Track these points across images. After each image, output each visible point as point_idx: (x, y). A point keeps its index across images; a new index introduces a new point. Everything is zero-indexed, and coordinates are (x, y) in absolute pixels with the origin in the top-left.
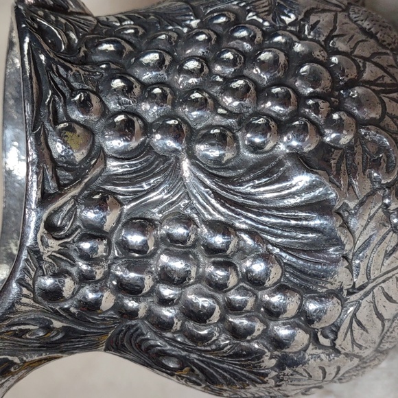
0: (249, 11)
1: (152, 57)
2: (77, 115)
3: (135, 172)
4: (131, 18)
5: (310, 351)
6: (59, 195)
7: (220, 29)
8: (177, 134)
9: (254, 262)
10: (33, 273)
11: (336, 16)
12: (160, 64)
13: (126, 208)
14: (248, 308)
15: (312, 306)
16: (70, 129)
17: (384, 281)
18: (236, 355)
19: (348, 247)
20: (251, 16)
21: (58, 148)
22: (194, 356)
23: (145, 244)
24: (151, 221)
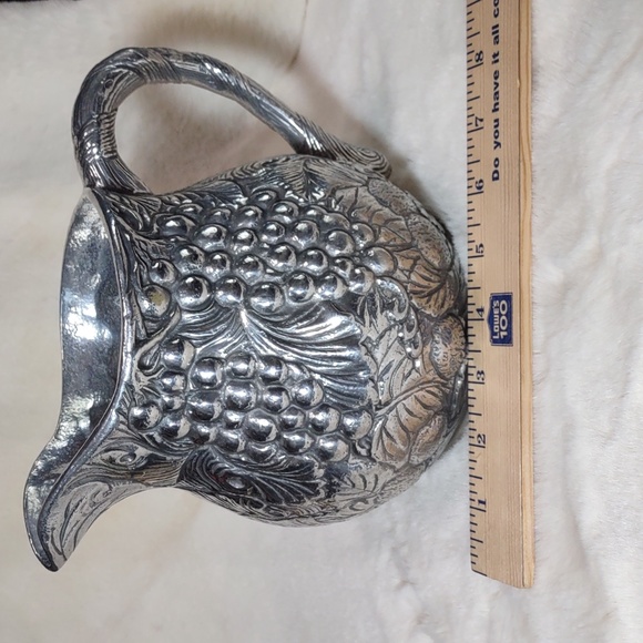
0: (287, 190)
1: (211, 230)
2: (156, 279)
3: (204, 321)
4: (189, 197)
5: (351, 461)
6: (146, 342)
7: (265, 206)
8: (236, 289)
9: (301, 387)
10: (128, 404)
11: (357, 191)
12: (218, 236)
13: (199, 350)
14: (298, 425)
15: (349, 422)
16: (152, 290)
17: (404, 399)
18: (292, 468)
19: (373, 371)
20: (289, 194)
21: (146, 305)
22: (256, 475)
23: (214, 377)
24: (219, 359)
